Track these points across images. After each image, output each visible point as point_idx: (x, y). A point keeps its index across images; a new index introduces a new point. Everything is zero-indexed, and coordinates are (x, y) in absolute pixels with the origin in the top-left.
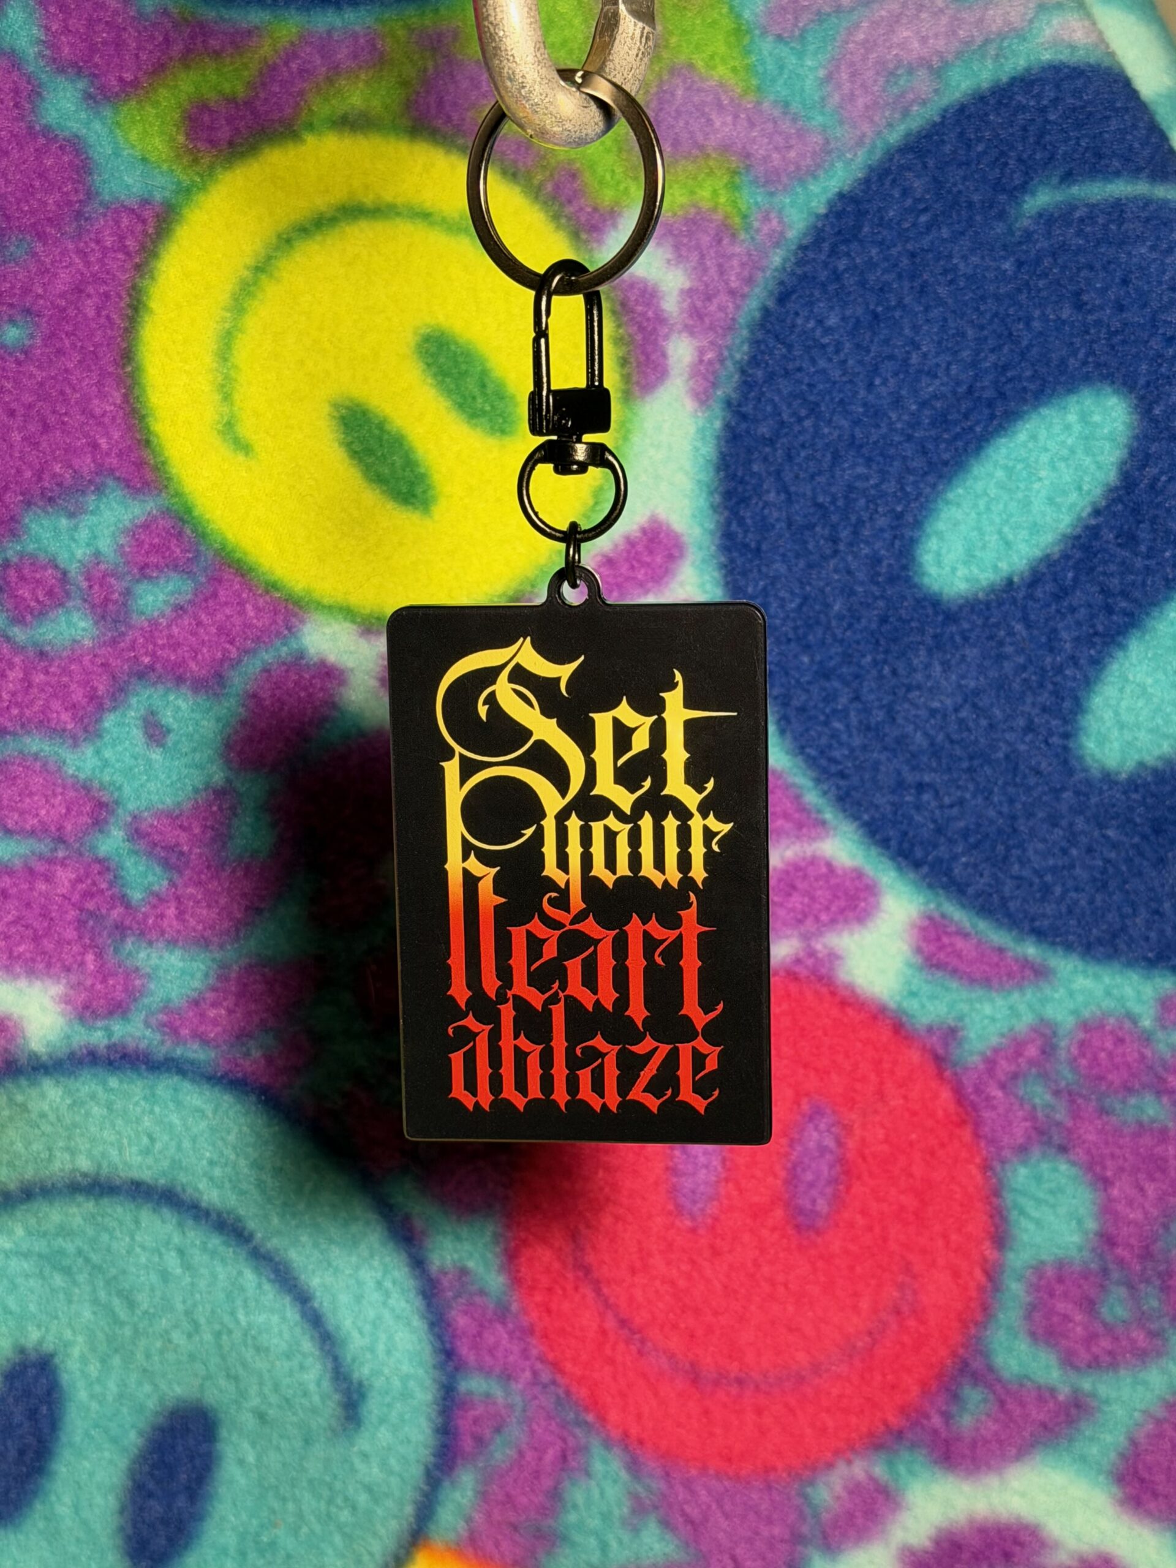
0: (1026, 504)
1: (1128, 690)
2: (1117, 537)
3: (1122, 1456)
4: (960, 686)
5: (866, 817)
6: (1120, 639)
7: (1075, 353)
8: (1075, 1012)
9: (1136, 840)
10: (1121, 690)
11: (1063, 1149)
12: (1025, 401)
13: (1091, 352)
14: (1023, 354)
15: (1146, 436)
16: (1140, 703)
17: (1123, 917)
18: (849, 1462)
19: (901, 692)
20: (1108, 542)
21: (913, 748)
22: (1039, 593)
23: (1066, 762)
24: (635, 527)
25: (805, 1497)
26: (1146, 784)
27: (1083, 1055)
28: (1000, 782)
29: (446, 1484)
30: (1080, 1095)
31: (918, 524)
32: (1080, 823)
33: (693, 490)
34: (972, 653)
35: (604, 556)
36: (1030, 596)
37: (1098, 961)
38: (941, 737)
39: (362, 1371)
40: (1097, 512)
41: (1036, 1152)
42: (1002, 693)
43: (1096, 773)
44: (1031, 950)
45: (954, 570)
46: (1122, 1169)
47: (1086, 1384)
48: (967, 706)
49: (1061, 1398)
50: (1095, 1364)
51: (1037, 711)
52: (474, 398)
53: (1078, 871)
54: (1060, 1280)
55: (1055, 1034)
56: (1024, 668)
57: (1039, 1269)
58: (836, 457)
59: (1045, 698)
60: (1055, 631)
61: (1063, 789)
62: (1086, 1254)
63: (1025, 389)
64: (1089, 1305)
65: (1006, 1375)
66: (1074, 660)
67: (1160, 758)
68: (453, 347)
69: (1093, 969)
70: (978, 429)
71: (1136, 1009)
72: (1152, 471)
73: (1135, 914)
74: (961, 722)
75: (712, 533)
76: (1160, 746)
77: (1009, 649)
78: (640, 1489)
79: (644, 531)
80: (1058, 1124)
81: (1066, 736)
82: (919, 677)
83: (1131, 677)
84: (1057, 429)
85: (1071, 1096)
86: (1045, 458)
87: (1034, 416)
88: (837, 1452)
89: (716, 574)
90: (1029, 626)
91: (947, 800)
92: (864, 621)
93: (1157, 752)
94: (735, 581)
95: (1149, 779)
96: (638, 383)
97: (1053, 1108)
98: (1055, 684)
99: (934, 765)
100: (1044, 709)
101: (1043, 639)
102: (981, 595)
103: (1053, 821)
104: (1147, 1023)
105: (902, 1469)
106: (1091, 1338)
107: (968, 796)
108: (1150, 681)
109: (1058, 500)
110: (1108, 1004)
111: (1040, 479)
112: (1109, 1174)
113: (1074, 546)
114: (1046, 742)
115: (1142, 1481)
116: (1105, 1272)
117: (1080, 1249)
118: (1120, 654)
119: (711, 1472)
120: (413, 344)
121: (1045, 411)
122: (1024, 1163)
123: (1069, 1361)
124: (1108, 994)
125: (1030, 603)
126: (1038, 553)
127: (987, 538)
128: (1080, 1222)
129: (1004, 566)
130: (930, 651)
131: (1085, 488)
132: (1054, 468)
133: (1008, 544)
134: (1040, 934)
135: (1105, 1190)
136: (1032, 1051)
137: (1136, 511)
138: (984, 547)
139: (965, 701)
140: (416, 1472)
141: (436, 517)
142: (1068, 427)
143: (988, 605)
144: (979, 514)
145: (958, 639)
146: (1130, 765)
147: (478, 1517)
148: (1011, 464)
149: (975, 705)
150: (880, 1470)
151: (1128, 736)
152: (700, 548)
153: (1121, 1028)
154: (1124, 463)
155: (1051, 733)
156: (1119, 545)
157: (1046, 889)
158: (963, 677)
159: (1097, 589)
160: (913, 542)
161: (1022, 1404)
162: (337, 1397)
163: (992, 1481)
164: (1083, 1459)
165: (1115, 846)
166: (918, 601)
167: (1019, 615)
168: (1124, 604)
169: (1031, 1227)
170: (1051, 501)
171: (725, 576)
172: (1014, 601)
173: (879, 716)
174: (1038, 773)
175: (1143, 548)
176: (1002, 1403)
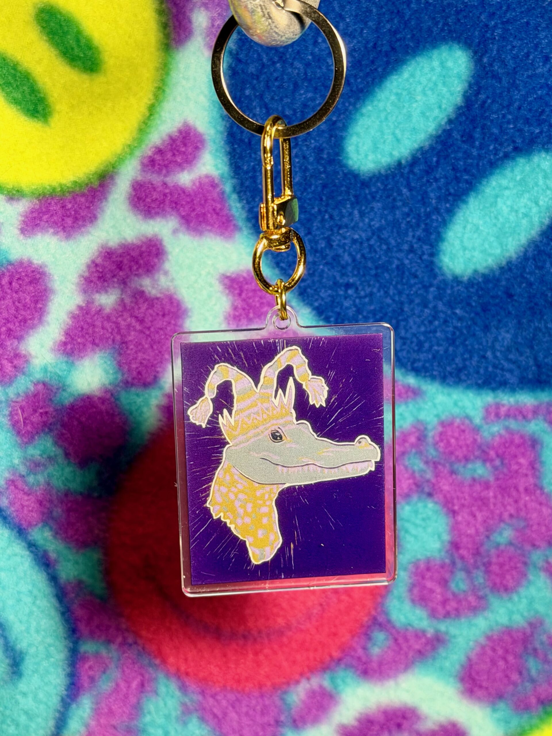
0: (409, 116)
1: (469, 227)
2: (462, 136)
3: (462, 666)
4: (370, 226)
5: (316, 304)
6: (464, 197)
7: (437, 24)
8: (437, 416)
9: (472, 315)
10: (465, 228)
11: (430, 495)
12: (407, 53)
13: (446, 24)
14: (406, 24)
15: (478, 76)
16: (475, 236)
17: (464, 360)
18: (308, 679)
19: (335, 230)
20: (457, 140)
21: (343, 262)
22: (416, 170)
23: (432, 270)
24: (175, 129)
25: (282, 699)
26: (478, 283)
27: (441, 440)
28: (394, 283)
29: (74, 706)
30: (439, 463)
31: (345, 128)
32: (440, 306)
33: (209, 106)
34: (377, 205)
35: (156, 148)
36: (411, 172)
37: (449, 385)
38: (359, 256)
39: (22, 645)
40: (450, 121)
41: (415, 498)
42: (395, 230)
43: (450, 277)
44: (411, 380)
45: (366, 156)
46: (463, 506)
47: (443, 627)
48: (375, 237)
49: (429, 635)
50: (447, 615)
51: (415, 241)
52: (72, 49)
53: (438, 334)
54: (428, 569)
55: (426, 429)
56: (408, 215)
57: (416, 564)
58: (296, 86)
59: (419, 233)
60: (426, 192)
61: (431, 285)
62: (443, 553)
63: (407, 46)
64: (444, 582)
65: (398, 625)
66: (437, 210)
67: (486, 268)
68: (59, 16)
69: (446, 390)
70: (380, 70)
71: (472, 413)
72: (482, 97)
73: (471, 358)
74: (371, 247)
75: (221, 133)
76: (486, 261)
77: (399, 204)
78: (187, 700)
79: (180, 132)
80: (428, 481)
81: (432, 255)
82: (345, 220)
83: (470, 220)
84: (426, 70)
85: (435, 465)
86: (419, 89)
87: (413, 62)
88: (302, 674)
89: (226, 159)
90: (411, 190)
91: (362, 293)
92: (313, 188)
93: (485, 264)
94: (236, 163)
95: (480, 280)
96: (174, 39)
97: (424, 471)
98: (426, 224)
99: (356, 273)
100: (419, 239)
101: (420, 198)
102: (383, 172)
103: (425, 304)
104: (478, 420)
105: (339, 681)
106: (445, 602)
107: (375, 290)
108: (481, 222)
109: (428, 114)
110: (456, 411)
111: (416, 101)
112: (456, 508)
113: (437, 142)
114: (420, 258)
115: (473, 680)
116: (453, 563)
117: (440, 551)
118: (464, 206)
119: (229, 688)
120: (33, 14)
121: (419, 59)
122: (408, 503)
123: (433, 614)
124: (456, 404)
125: (411, 176)
126: (416, 146)
127: (386, 137)
128: (439, 537)
129: (396, 154)
130: (352, 204)
131: (443, 106)
132: (425, 94)
133: (398, 140)
134: (417, 371)
135: (454, 517)
136: (413, 439)
137: (473, 121)
138: (384, 142)
139: (373, 234)
140: (55, 701)
141: (52, 125)
142: (433, 69)
143: (387, 177)
144: (381, 122)
145: (369, 197)
146: (469, 272)
147: (93, 723)
148: (399, 91)
149: (379, 237)
150: (327, 683)
151: (468, 254)
152: (215, 142)
153: (463, 424)
154: (466, 92)
155: (423, 253)
156: (463, 142)
157: (420, 344)
158: (372, 220)
159: (449, 168)
160: (342, 138)
161: (406, 640)
162: (7, 661)
163: (391, 683)
164: (441, 669)
165: (460, 319)
166: (345, 175)
167: (405, 183)
168: (466, 177)
169: (412, 539)
170: (423, 114)
171: (230, 159)
172: (402, 175)
173: (322, 244)
174: (415, 276)
175: (477, 143)
176: (396, 640)
